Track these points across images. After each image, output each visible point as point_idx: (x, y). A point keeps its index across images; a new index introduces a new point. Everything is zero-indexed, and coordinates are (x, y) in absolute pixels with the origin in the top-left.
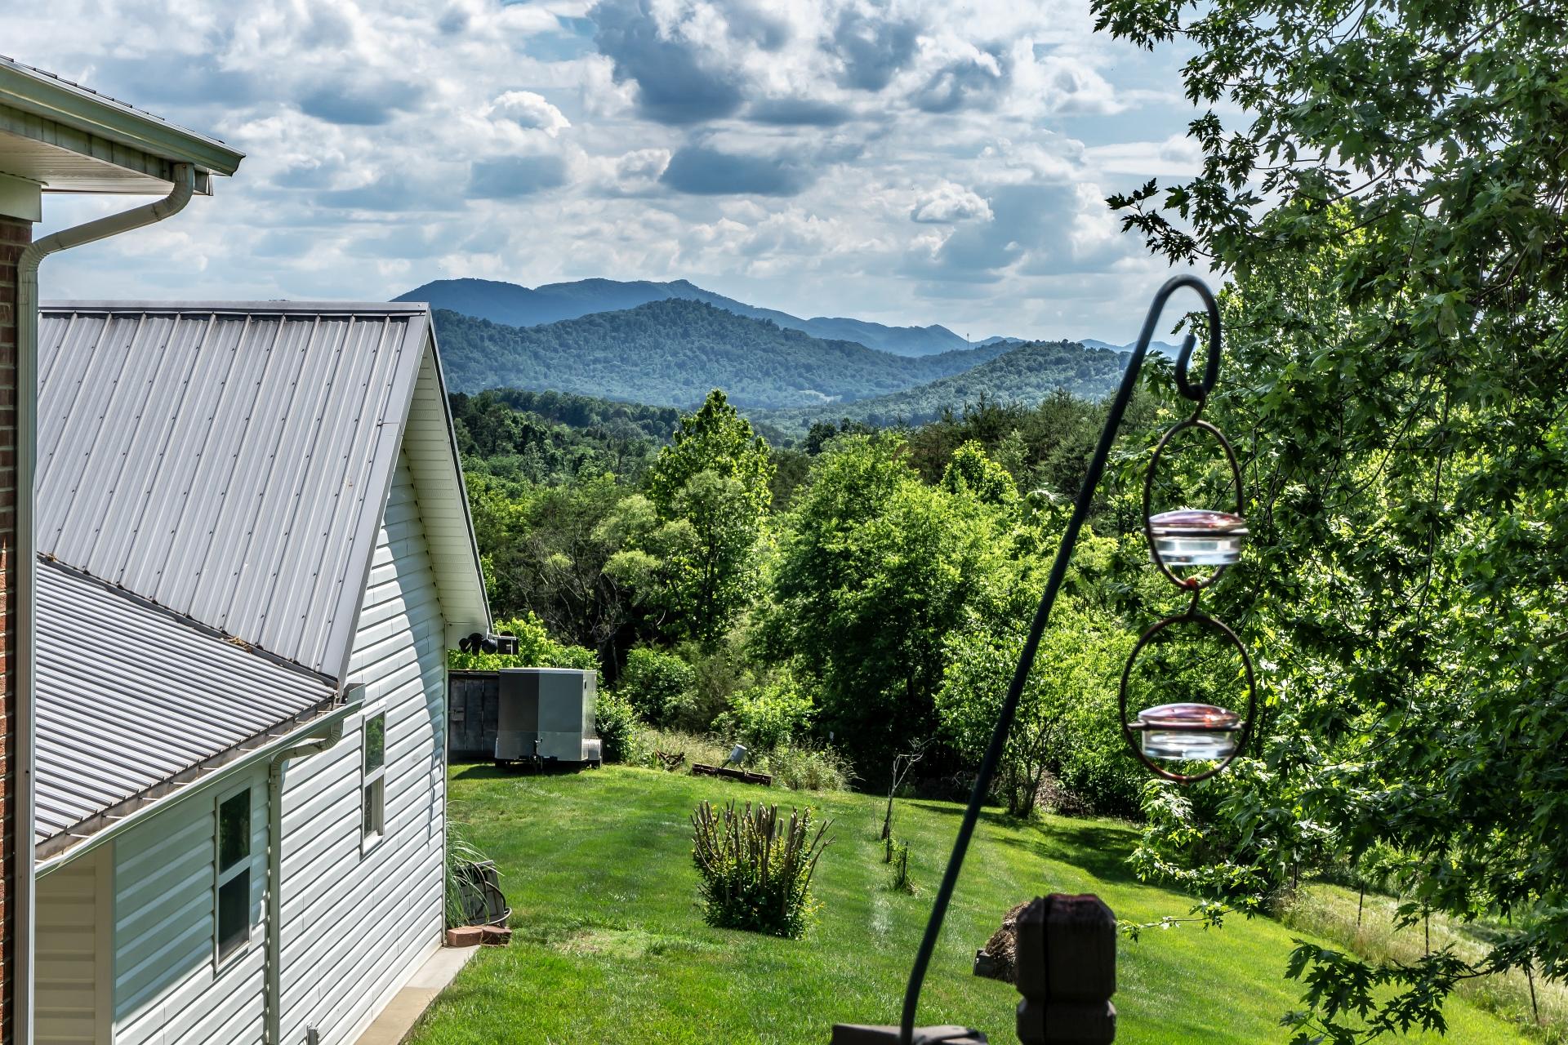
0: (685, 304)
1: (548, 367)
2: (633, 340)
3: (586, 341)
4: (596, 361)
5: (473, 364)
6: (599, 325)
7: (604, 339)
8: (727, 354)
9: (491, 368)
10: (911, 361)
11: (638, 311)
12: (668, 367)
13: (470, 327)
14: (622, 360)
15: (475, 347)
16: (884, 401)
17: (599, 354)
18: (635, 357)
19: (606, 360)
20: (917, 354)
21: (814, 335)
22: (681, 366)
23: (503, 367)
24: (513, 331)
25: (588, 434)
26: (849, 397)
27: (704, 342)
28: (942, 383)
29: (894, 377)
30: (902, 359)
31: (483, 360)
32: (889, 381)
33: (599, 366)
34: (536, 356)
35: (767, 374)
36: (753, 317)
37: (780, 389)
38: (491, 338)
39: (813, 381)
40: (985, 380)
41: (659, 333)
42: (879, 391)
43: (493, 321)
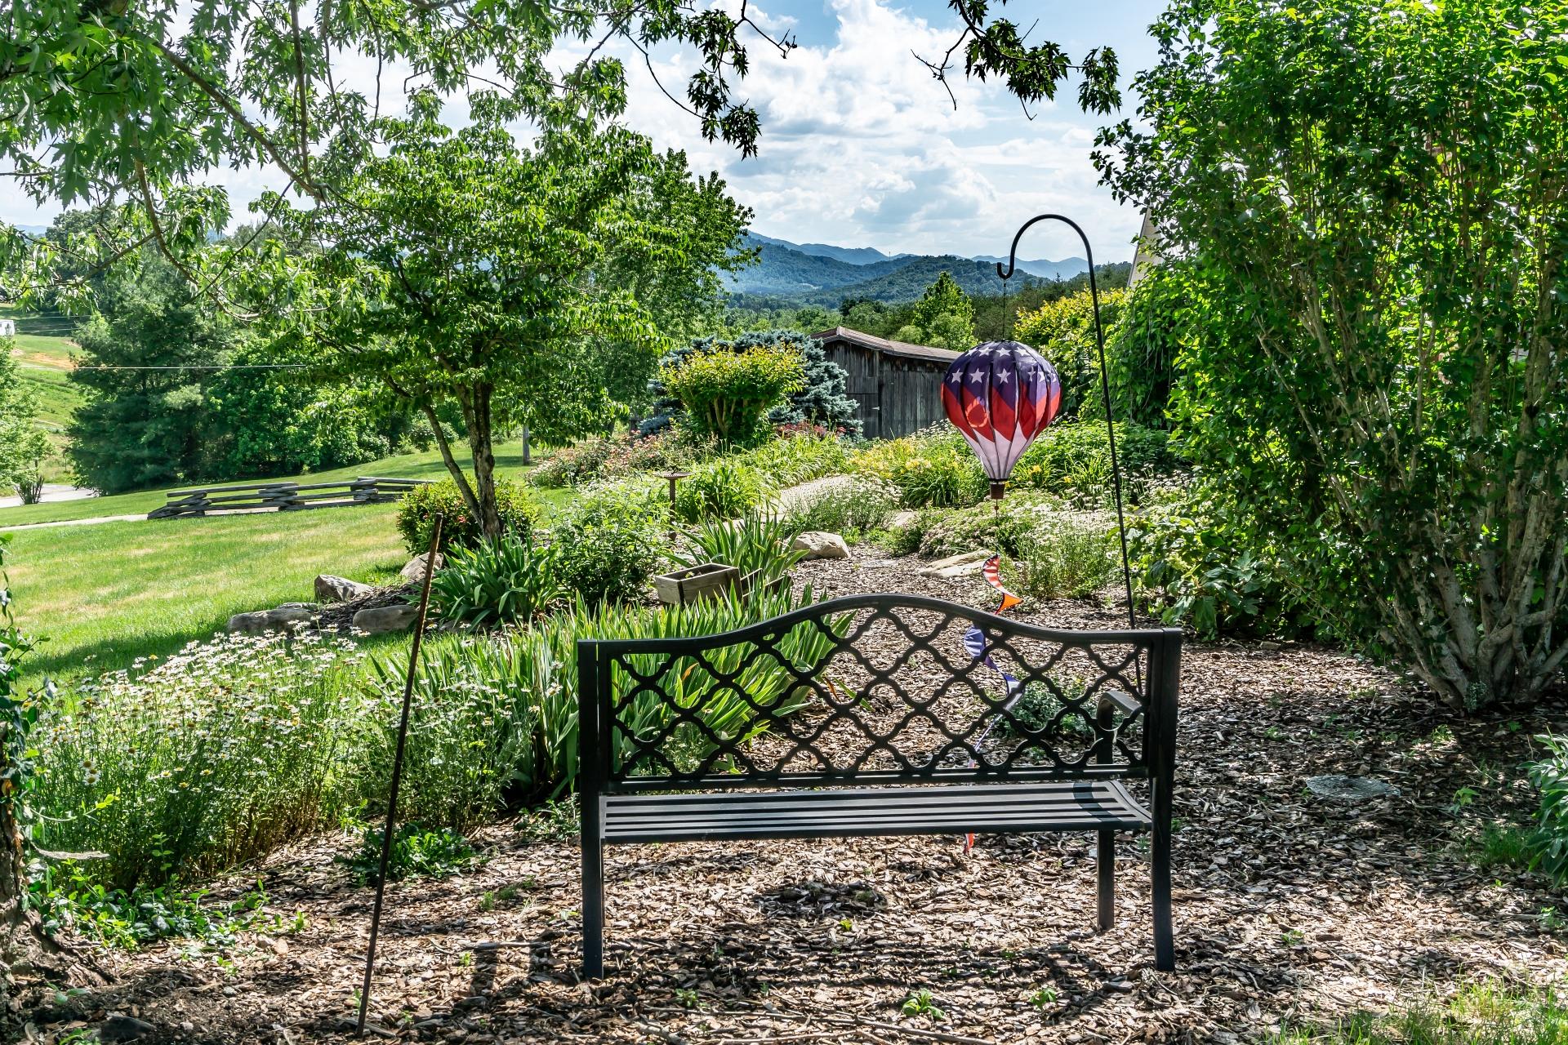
10: (859, 267)
16: (849, 289)
20: (862, 263)
26: (826, 286)
28: (880, 279)
29: (851, 276)
30: (854, 266)
32: (849, 278)
35: (782, 274)
36: (774, 243)
37: (790, 283)
39: (807, 278)
40: (904, 277)
42: (843, 284)
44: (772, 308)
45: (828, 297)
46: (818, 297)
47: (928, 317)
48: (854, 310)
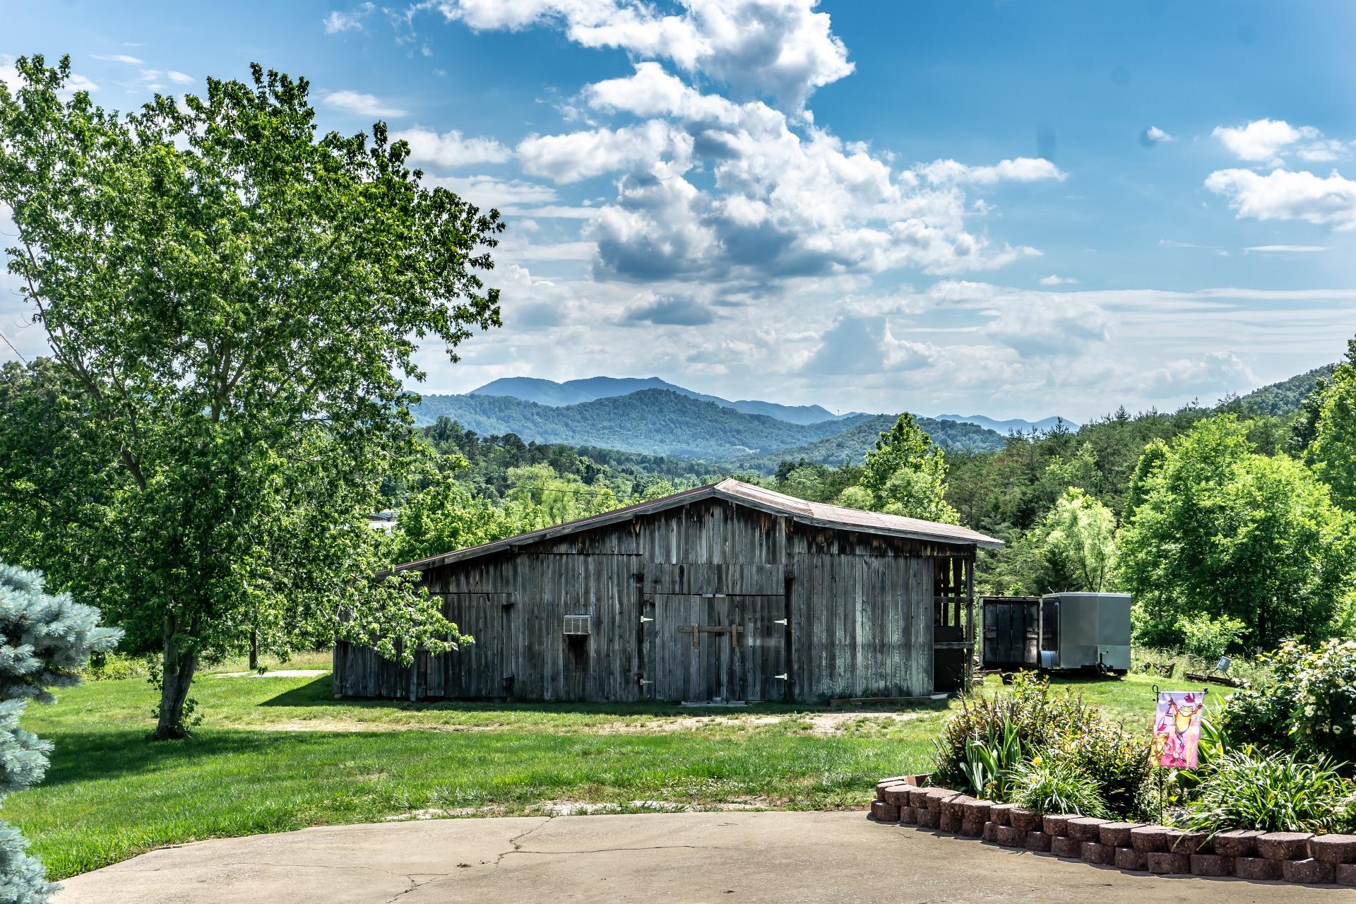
0: (660, 392)
1: (574, 432)
2: (628, 415)
3: (598, 415)
4: (604, 428)
5: (527, 431)
6: (607, 405)
7: (609, 414)
8: (687, 423)
9: (538, 433)
10: (802, 427)
11: (631, 397)
12: (650, 431)
13: (525, 407)
14: (621, 427)
15: (528, 419)
16: (790, 452)
17: (606, 424)
18: (629, 425)
19: (611, 428)
20: (806, 423)
21: (741, 411)
22: (658, 431)
23: (546, 432)
24: (551, 409)
25: (623, 471)
26: (763, 449)
27: (672, 416)
28: (827, 441)
29: (793, 437)
30: (797, 426)
31: (533, 427)
32: (789, 440)
33: (606, 431)
34: (567, 425)
35: (712, 436)
36: (702, 400)
37: (720, 445)
38: (538, 414)
39: (741, 440)
40: (855, 438)
41: (643, 410)
42: (783, 446)
43: (539, 403)
44: (698, 474)
45: (765, 461)
46: (754, 462)
47: (882, 477)
48: (794, 475)
